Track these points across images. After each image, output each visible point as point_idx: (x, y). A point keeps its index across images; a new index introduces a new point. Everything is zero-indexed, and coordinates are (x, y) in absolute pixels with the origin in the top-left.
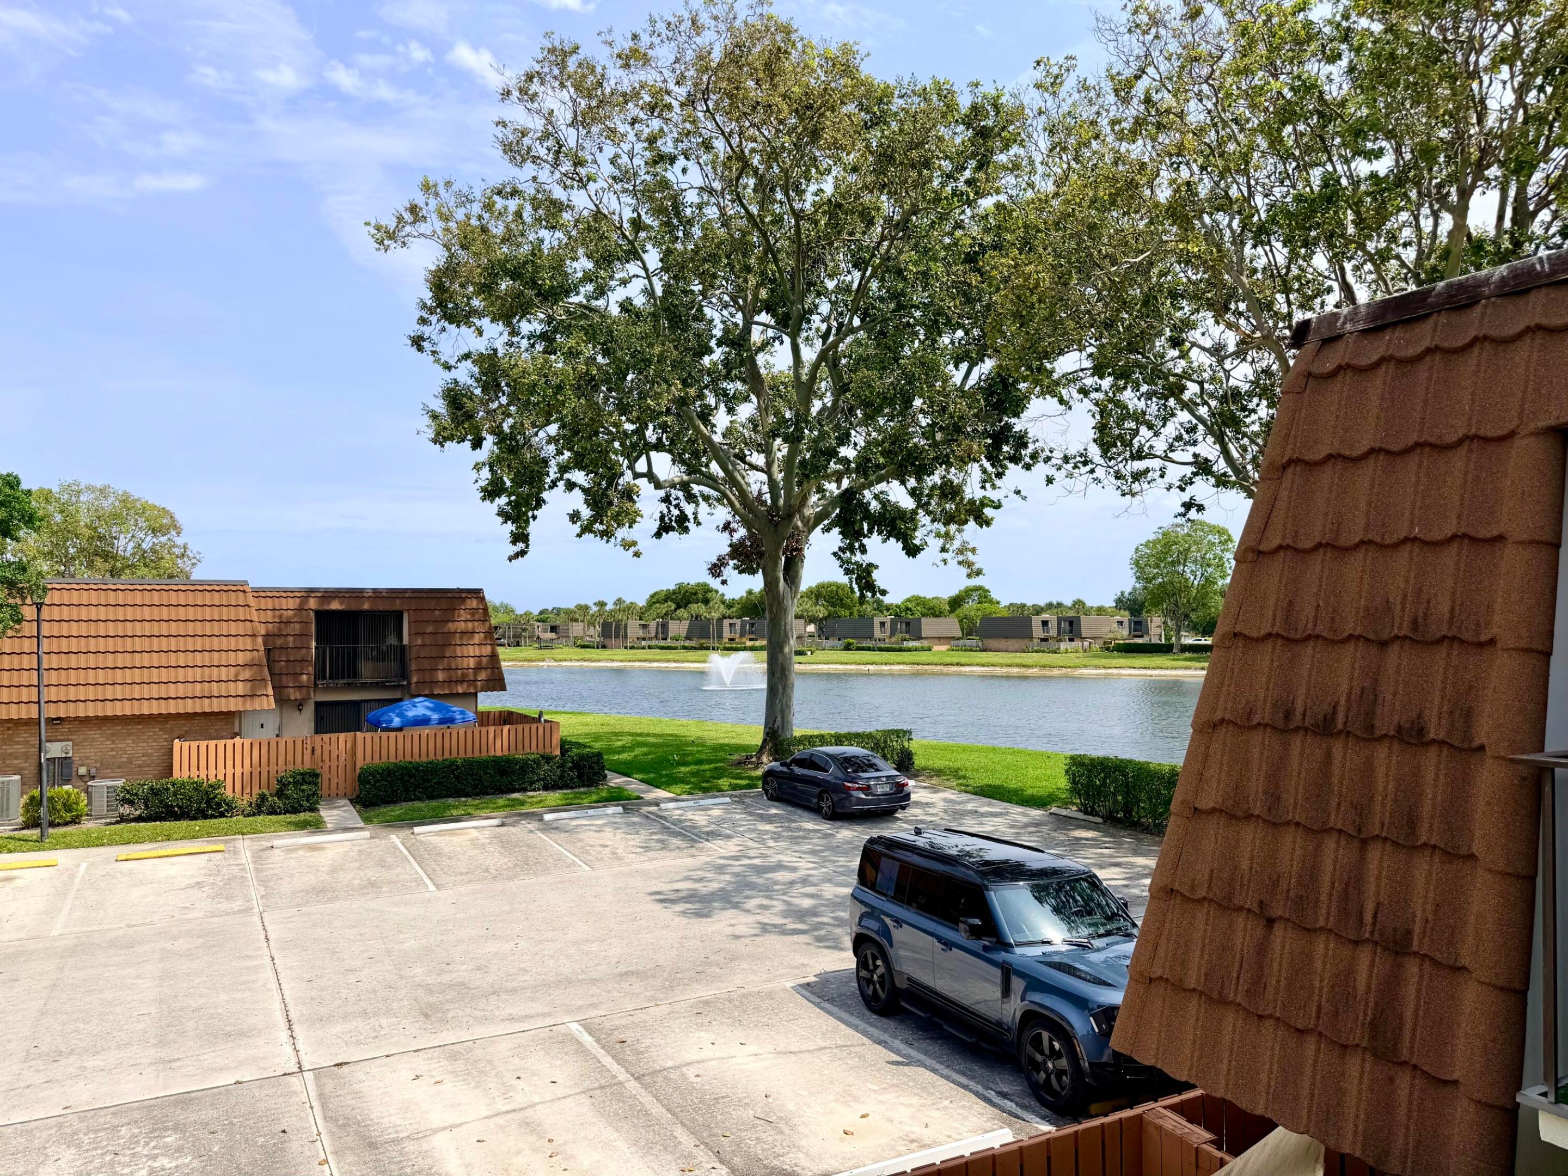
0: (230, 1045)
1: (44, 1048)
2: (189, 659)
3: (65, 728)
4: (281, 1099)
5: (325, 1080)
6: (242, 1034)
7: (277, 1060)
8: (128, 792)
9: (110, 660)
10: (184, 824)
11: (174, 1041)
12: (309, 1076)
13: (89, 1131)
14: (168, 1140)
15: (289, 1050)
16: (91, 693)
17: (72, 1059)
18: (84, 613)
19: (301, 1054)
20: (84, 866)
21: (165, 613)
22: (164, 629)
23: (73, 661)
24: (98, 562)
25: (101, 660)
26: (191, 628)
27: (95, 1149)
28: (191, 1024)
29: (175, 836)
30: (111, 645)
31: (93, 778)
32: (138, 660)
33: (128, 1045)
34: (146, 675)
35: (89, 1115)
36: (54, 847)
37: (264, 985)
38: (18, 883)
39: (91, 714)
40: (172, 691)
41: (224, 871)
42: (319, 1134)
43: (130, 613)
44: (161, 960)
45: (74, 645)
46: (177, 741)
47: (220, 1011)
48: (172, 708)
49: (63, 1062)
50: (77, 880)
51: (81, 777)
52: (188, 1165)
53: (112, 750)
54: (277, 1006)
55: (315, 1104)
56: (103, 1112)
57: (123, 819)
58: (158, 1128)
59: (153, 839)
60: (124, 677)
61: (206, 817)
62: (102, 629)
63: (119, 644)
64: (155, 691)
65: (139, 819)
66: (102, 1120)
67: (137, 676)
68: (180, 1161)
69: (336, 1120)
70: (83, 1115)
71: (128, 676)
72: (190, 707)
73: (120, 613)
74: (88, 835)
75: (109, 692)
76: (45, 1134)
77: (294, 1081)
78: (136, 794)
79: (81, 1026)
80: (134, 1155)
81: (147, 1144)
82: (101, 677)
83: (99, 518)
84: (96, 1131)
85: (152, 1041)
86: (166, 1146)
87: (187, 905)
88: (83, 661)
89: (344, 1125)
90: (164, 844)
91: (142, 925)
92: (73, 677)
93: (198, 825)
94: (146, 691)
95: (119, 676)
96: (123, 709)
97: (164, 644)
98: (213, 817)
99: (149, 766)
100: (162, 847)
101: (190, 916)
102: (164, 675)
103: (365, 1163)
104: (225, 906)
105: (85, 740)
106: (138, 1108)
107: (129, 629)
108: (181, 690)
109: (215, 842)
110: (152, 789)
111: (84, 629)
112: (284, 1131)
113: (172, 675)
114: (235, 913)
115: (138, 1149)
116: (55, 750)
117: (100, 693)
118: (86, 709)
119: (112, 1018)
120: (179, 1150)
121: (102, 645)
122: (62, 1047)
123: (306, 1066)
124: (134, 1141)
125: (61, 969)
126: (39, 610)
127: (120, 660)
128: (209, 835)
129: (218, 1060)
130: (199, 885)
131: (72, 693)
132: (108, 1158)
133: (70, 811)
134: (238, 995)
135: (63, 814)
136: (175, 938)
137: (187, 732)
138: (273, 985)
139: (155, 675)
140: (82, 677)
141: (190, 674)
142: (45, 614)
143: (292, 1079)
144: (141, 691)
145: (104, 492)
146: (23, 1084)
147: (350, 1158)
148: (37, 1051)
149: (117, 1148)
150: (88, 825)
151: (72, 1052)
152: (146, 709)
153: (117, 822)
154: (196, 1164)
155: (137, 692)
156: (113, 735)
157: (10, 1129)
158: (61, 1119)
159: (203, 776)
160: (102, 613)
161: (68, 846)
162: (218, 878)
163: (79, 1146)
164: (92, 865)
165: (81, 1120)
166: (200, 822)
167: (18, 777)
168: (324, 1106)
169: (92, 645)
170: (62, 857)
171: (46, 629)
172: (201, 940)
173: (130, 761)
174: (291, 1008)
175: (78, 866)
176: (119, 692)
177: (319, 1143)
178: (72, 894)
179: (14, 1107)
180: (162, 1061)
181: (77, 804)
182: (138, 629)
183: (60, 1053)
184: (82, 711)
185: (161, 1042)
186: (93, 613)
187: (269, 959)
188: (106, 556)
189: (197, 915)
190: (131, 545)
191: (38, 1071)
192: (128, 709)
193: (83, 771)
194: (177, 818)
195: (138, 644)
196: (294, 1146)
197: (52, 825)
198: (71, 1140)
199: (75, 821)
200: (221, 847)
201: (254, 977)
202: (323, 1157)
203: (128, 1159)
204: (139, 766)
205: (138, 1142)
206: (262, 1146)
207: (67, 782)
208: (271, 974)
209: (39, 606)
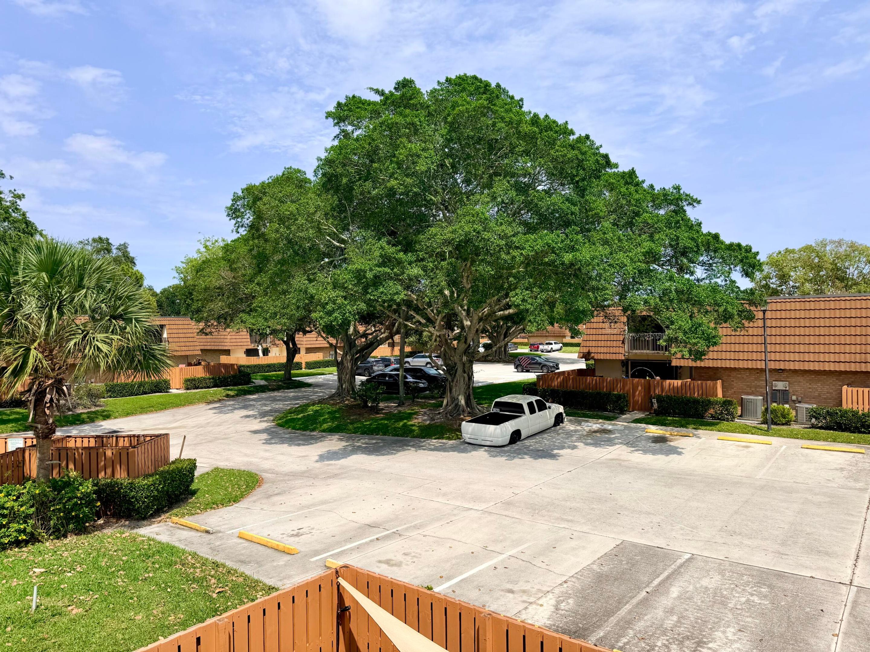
0: (817, 557)
1: (729, 528)
2: (853, 340)
3: (785, 375)
4: (831, 595)
5: (862, 595)
6: (827, 554)
7: (839, 574)
8: (815, 412)
9: (807, 340)
10: (846, 434)
11: (790, 545)
12: (854, 589)
13: (731, 571)
14: (763, 590)
15: (850, 572)
16: (797, 357)
17: (739, 537)
18: (793, 314)
19: (855, 576)
20: (784, 447)
21: (838, 314)
22: (837, 322)
23: (788, 340)
24: (838, 283)
25: (802, 340)
26: (853, 322)
27: (729, 580)
28: (802, 540)
29: (839, 440)
30: (807, 331)
31: (800, 402)
32: (822, 340)
33: (767, 539)
34: (826, 349)
35: (734, 564)
36: (772, 436)
37: (853, 533)
38: (750, 449)
39: (797, 368)
40: (842, 358)
41: (860, 465)
42: (842, 620)
43: (817, 314)
44: (803, 503)
45: (788, 331)
46: (846, 387)
47: (821, 538)
48: (842, 367)
49: (734, 537)
50: (778, 454)
51: (794, 401)
52: (765, 605)
53: (810, 388)
54: (855, 546)
55: (849, 605)
56: (741, 566)
57: (813, 427)
58: (760, 583)
59: (825, 440)
60: (814, 349)
61: (860, 432)
62: (802, 323)
63: (811, 331)
64: (832, 357)
65: (821, 428)
66: (739, 569)
67: (822, 348)
68: (763, 602)
69: (856, 618)
70: (732, 564)
71: (817, 348)
72: (853, 368)
73: (812, 314)
74: (792, 432)
75: (806, 357)
76: (712, 565)
77: (844, 589)
78: (819, 414)
79: (750, 523)
80: (744, 590)
81: (752, 587)
82: (802, 348)
83: (838, 258)
84: (733, 572)
85: (779, 542)
86: (760, 592)
87: (831, 479)
88: (792, 340)
89: (859, 622)
90: (831, 443)
91: (802, 483)
92: (788, 348)
93: (853, 436)
94: (827, 357)
95: (812, 348)
96: (814, 366)
97: (837, 331)
98: (864, 433)
99: (830, 399)
100: (829, 445)
101: (829, 485)
102: (837, 349)
103: (860, 646)
104: (852, 484)
105: (795, 382)
106: (757, 570)
107: (817, 322)
108: (847, 357)
109: (861, 448)
110: (828, 412)
111: (793, 323)
112: (822, 610)
113: (842, 349)
114: (856, 489)
115: (747, 588)
116: (780, 385)
117: (801, 357)
118: (794, 366)
119: (765, 524)
120: (765, 596)
121: (802, 331)
122: (737, 530)
123: (855, 583)
124: (747, 583)
125: (753, 495)
126: (764, 314)
127: (812, 340)
128: (859, 443)
129: (808, 562)
130: (842, 469)
131: (787, 357)
132: (732, 586)
133: (785, 418)
134: (835, 533)
135: (781, 419)
136: (816, 494)
137: (852, 382)
138: (859, 534)
139: (832, 349)
140: (792, 348)
141: (853, 349)
142: (768, 315)
143: (844, 588)
144: (824, 357)
145: (840, 243)
146: (714, 541)
147: (852, 640)
148: (726, 528)
149: (738, 584)
150: (795, 427)
151: (740, 534)
152: (827, 367)
153: (810, 428)
154: (769, 606)
155: (822, 357)
156: (810, 380)
157: (700, 558)
158: (722, 562)
159: (861, 408)
160: (802, 314)
161: (780, 436)
162: (855, 468)
163: (723, 576)
164: (788, 448)
165: (730, 565)
166: (856, 435)
167: (761, 398)
168: (853, 608)
169: (797, 331)
170: (775, 441)
171: (768, 323)
172: (829, 499)
173: (819, 396)
174: (863, 550)
175: (781, 447)
176: (812, 357)
177: (839, 625)
178: (773, 460)
179: (706, 549)
180: (779, 553)
181: (788, 415)
182: (822, 322)
183: (735, 532)
184: (792, 366)
185: (783, 543)
186: (798, 314)
187: (863, 520)
188: (842, 279)
189: (834, 485)
190: (856, 272)
191: (722, 537)
192: (816, 367)
193: (794, 398)
194: (843, 430)
195: (822, 331)
196: (824, 620)
197: (776, 424)
198: (722, 573)
199: (787, 423)
200: (863, 451)
201: (849, 527)
202: (837, 632)
203: (740, 590)
204: (825, 399)
205: (749, 585)
206: (806, 613)
207: (787, 403)
208: (860, 528)
209: (764, 312)
